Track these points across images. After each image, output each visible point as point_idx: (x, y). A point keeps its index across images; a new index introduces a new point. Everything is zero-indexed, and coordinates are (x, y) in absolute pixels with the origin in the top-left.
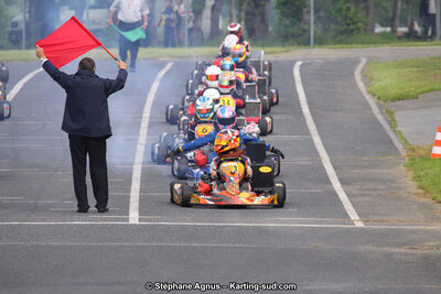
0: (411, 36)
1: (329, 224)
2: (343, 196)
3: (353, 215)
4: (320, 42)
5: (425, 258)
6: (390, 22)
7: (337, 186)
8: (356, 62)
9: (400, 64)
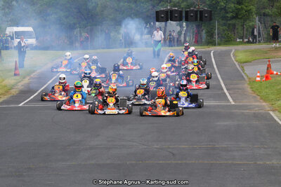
0: (249, 42)
1: (223, 103)
2: (227, 94)
3: (231, 100)
4: (219, 44)
5: (254, 113)
6: (242, 38)
7: (225, 91)
8: (231, 51)
9: (246, 51)
